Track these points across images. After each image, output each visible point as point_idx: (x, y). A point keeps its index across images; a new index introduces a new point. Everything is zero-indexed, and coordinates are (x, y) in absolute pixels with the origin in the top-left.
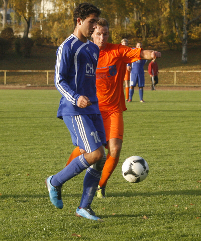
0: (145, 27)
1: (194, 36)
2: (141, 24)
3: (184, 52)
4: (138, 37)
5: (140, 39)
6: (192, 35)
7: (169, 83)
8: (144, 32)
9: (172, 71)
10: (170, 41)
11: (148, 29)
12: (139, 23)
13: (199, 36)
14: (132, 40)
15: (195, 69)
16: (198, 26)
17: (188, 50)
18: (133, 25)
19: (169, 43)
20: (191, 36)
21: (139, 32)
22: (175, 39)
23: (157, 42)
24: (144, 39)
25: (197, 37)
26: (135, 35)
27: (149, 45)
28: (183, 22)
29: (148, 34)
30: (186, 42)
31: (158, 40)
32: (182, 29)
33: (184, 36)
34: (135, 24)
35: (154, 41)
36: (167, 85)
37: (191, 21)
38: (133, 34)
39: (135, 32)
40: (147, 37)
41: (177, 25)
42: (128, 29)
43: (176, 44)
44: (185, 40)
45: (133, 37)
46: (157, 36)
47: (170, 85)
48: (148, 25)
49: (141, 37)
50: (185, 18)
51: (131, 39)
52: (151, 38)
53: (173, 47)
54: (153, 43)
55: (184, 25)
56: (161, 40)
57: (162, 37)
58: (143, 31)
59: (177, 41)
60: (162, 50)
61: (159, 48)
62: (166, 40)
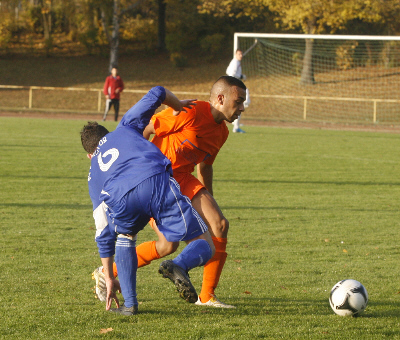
0: (50, 17)
1: (128, 34)
2: (43, 12)
3: (113, 59)
4: (37, 33)
5: (40, 35)
6: (125, 32)
7: (89, 108)
8: (47, 25)
9: (95, 90)
10: (90, 41)
11: (54, 20)
12: (39, 10)
13: (136, 34)
14: (27, 36)
16: (135, 18)
17: (119, 57)
18: (29, 12)
19: (87, 45)
20: (122, 33)
21: (38, 24)
22: (98, 38)
23: (68, 42)
24: (47, 36)
25: (132, 35)
26: (32, 29)
27: (56, 46)
28: (113, 11)
29: (54, 27)
30: (117, 43)
31: (69, 38)
32: (110, 22)
33: (113, 34)
34: (33, 12)
35: (63, 40)
36: (87, 112)
37: (126, 9)
38: (29, 27)
39: (32, 24)
40: (52, 32)
41: (103, 15)
42: (21, 19)
43: (97, 46)
44: (114, 40)
45: (29, 32)
46: (67, 32)
47: (92, 112)
48: (52, 13)
49: (43, 33)
50: (116, 5)
51: (25, 35)
52: (58, 35)
53: (93, 51)
54: (62, 43)
55: (115, 17)
56: (74, 39)
57: (76, 33)
58: (45, 23)
59: (101, 42)
60: (77, 54)
61: (71, 52)
62: (83, 38)
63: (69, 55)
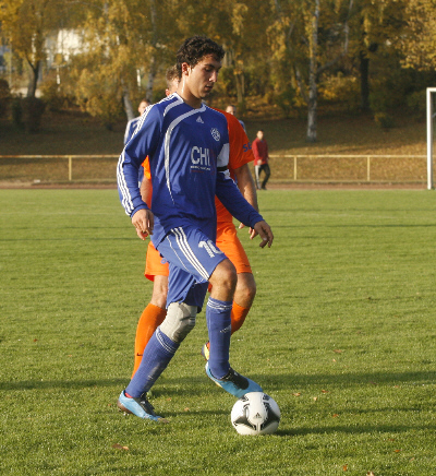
0: (243, 78)
1: (329, 94)
2: (235, 73)
3: (311, 122)
4: (230, 96)
5: (233, 99)
6: (326, 92)
7: (285, 176)
8: (240, 88)
9: (290, 156)
10: (287, 103)
11: (248, 81)
12: (231, 72)
13: (338, 93)
14: (220, 100)
15: (331, 153)
16: (336, 75)
17: (318, 119)
19: (284, 107)
20: (323, 93)
21: (231, 87)
22: (295, 99)
23: (264, 105)
24: (240, 99)
25: (333, 95)
26: (225, 92)
27: (250, 110)
28: (308, 70)
29: (247, 89)
30: (315, 104)
31: (265, 100)
32: (307, 82)
33: (311, 94)
34: (225, 74)
35: (258, 103)
36: (280, 180)
37: (323, 66)
38: (221, 90)
39: (224, 87)
40: (246, 95)
41: (298, 74)
43: (296, 108)
44: (312, 100)
45: (221, 95)
46: (263, 95)
47: (287, 180)
48: (246, 75)
49: (236, 96)
50: (312, 62)
51: (216, 99)
52: (253, 98)
53: (291, 114)
54: (257, 107)
55: (312, 75)
56: (270, 101)
57: (272, 95)
58: (238, 85)
59: (298, 103)
60: (273, 118)
61: (268, 115)
62: (279, 100)
63: (265, 119)
